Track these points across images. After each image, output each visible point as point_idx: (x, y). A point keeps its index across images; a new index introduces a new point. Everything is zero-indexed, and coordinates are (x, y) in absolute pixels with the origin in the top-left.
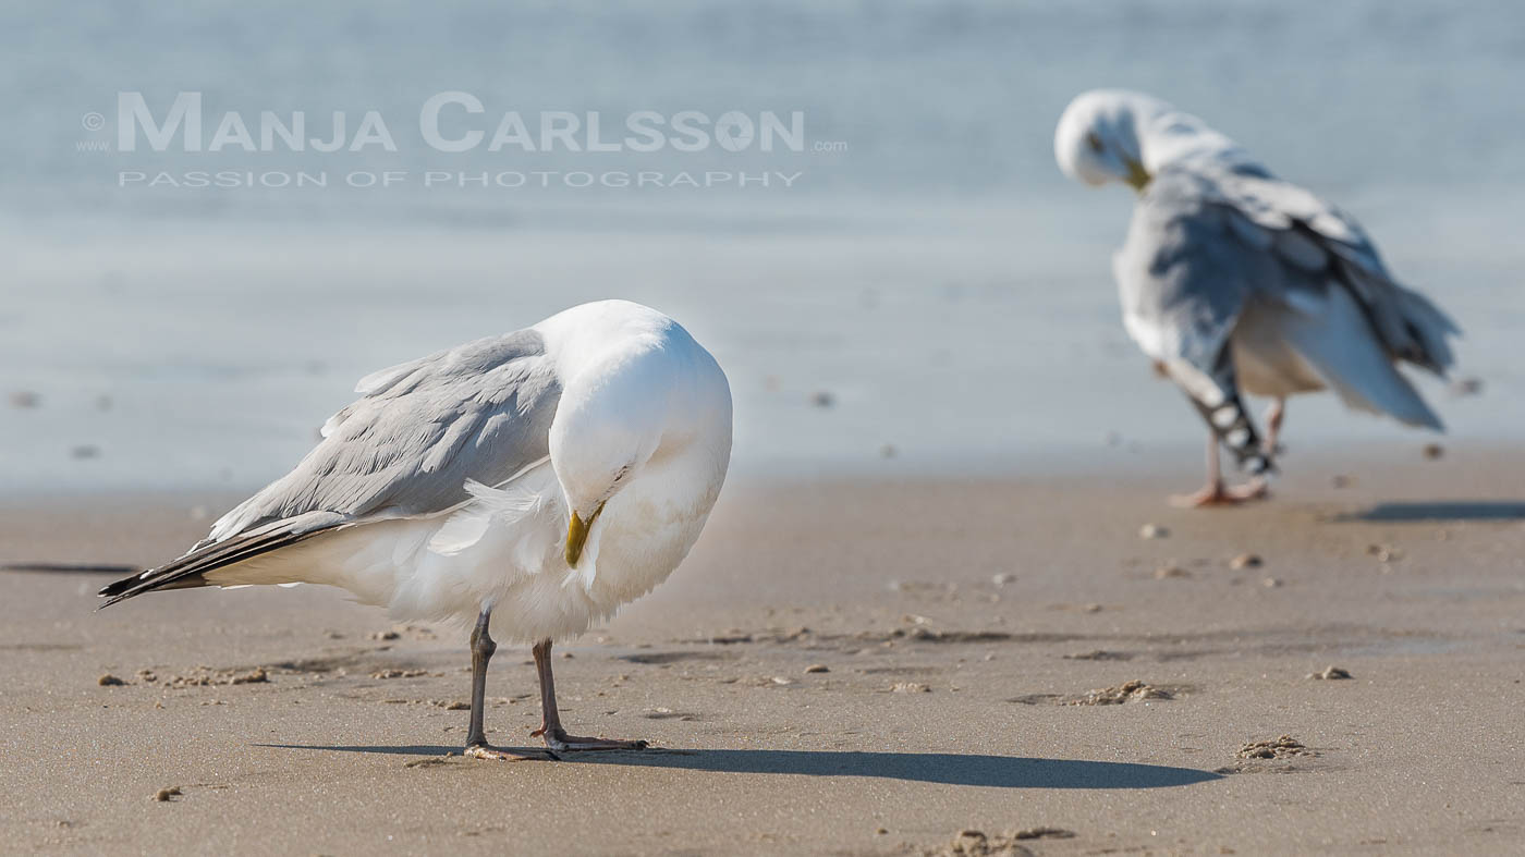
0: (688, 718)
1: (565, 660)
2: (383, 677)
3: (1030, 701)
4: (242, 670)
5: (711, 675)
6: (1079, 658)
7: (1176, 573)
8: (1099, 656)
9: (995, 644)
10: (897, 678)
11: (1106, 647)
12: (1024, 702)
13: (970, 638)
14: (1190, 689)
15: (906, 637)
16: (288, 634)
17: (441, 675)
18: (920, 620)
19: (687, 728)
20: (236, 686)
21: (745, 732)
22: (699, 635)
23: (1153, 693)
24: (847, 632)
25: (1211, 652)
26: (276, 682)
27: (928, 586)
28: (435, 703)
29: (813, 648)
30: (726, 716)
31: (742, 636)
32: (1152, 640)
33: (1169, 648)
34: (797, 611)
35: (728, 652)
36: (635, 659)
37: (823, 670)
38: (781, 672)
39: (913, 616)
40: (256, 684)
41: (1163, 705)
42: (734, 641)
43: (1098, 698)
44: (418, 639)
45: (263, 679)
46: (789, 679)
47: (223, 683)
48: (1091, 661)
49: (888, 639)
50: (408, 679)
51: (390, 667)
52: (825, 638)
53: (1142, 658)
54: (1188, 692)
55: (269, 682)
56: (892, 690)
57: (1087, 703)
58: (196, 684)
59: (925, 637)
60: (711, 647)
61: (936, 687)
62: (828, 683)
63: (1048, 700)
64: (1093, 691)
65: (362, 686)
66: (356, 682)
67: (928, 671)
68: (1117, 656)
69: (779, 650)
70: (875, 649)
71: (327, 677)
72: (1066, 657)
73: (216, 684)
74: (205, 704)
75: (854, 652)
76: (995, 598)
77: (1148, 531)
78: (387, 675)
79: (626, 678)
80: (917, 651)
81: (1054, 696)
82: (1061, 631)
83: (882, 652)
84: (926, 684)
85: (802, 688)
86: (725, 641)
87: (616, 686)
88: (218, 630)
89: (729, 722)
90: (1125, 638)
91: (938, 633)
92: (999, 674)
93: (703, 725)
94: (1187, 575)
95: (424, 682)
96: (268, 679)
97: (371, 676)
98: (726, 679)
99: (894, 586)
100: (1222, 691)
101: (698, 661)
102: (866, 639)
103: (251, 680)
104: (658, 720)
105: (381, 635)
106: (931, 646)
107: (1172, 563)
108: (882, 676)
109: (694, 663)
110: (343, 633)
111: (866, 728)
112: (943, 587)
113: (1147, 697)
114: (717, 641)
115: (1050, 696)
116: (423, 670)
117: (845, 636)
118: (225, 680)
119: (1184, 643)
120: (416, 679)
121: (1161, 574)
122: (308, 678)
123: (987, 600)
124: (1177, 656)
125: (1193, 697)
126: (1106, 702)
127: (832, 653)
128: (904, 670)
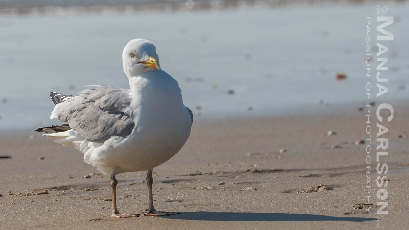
0: (180, 201)
1: (142, 183)
2: (85, 191)
3: (288, 192)
4: (41, 190)
5: (188, 187)
6: (304, 177)
7: (337, 147)
8: (311, 176)
9: (278, 173)
10: (246, 186)
11: (314, 173)
12: (286, 192)
13: (270, 171)
14: (339, 186)
15: (250, 172)
16: (56, 177)
17: (103, 190)
18: (255, 165)
19: (179, 205)
20: (38, 195)
21: (197, 205)
22: (185, 173)
23: (326, 188)
24: (232, 171)
25: (346, 173)
26: (51, 194)
27: (259, 154)
28: (100, 199)
29: (221, 176)
30: (192, 200)
31: (199, 173)
32: (328, 170)
33: (333, 172)
34: (217, 164)
35: (194, 179)
36: (165, 182)
37: (224, 184)
38: (210, 185)
39: (253, 165)
40: (44, 195)
41: (330, 192)
42: (196, 175)
43: (309, 190)
44: (97, 177)
45: (46, 193)
46: (212, 187)
47: (34, 195)
48: (308, 177)
49: (245, 173)
50: (92, 191)
51: (87, 187)
52: (225, 173)
53: (324, 176)
54: (338, 187)
55: (48, 194)
56: (245, 190)
57: (306, 192)
58: (25, 195)
59: (257, 171)
60: (189, 177)
61: (258, 188)
62: (224, 188)
63: (293, 191)
64: (308, 188)
65: (77, 194)
66: (76, 193)
67: (257, 183)
68: (317, 176)
69: (210, 177)
70: (241, 176)
71: (67, 191)
72: (300, 177)
73: (32, 195)
74: (28, 202)
75: (234, 177)
76: (280, 157)
77: (330, 133)
78: (86, 190)
79: (161, 189)
80: (253, 176)
81: (296, 190)
82: (299, 168)
83: (243, 177)
84: (255, 187)
85: (216, 190)
86: (193, 175)
87: (158, 191)
88: (34, 177)
89: (192, 202)
90: (320, 169)
91: (260, 170)
92: (279, 183)
93: (184, 204)
94: (341, 147)
95: (97, 192)
96: (48, 193)
97: (81, 190)
98: (192, 188)
99: (248, 154)
100: (349, 186)
101: (184, 182)
102: (238, 173)
103: (43, 193)
104: (170, 203)
105: (85, 177)
106: (258, 174)
107: (337, 144)
108: (242, 185)
109: (183, 183)
110: (73, 176)
111: (235, 203)
112: (264, 154)
113: (324, 189)
114: (190, 175)
115: (294, 190)
116: (97, 188)
117: (231, 172)
118: (34, 194)
119: (338, 170)
120: (95, 191)
121: (332, 147)
122: (61, 192)
123: (277, 158)
124: (336, 175)
125: (340, 188)
126: (312, 191)
127: (227, 177)
128: (249, 183)
